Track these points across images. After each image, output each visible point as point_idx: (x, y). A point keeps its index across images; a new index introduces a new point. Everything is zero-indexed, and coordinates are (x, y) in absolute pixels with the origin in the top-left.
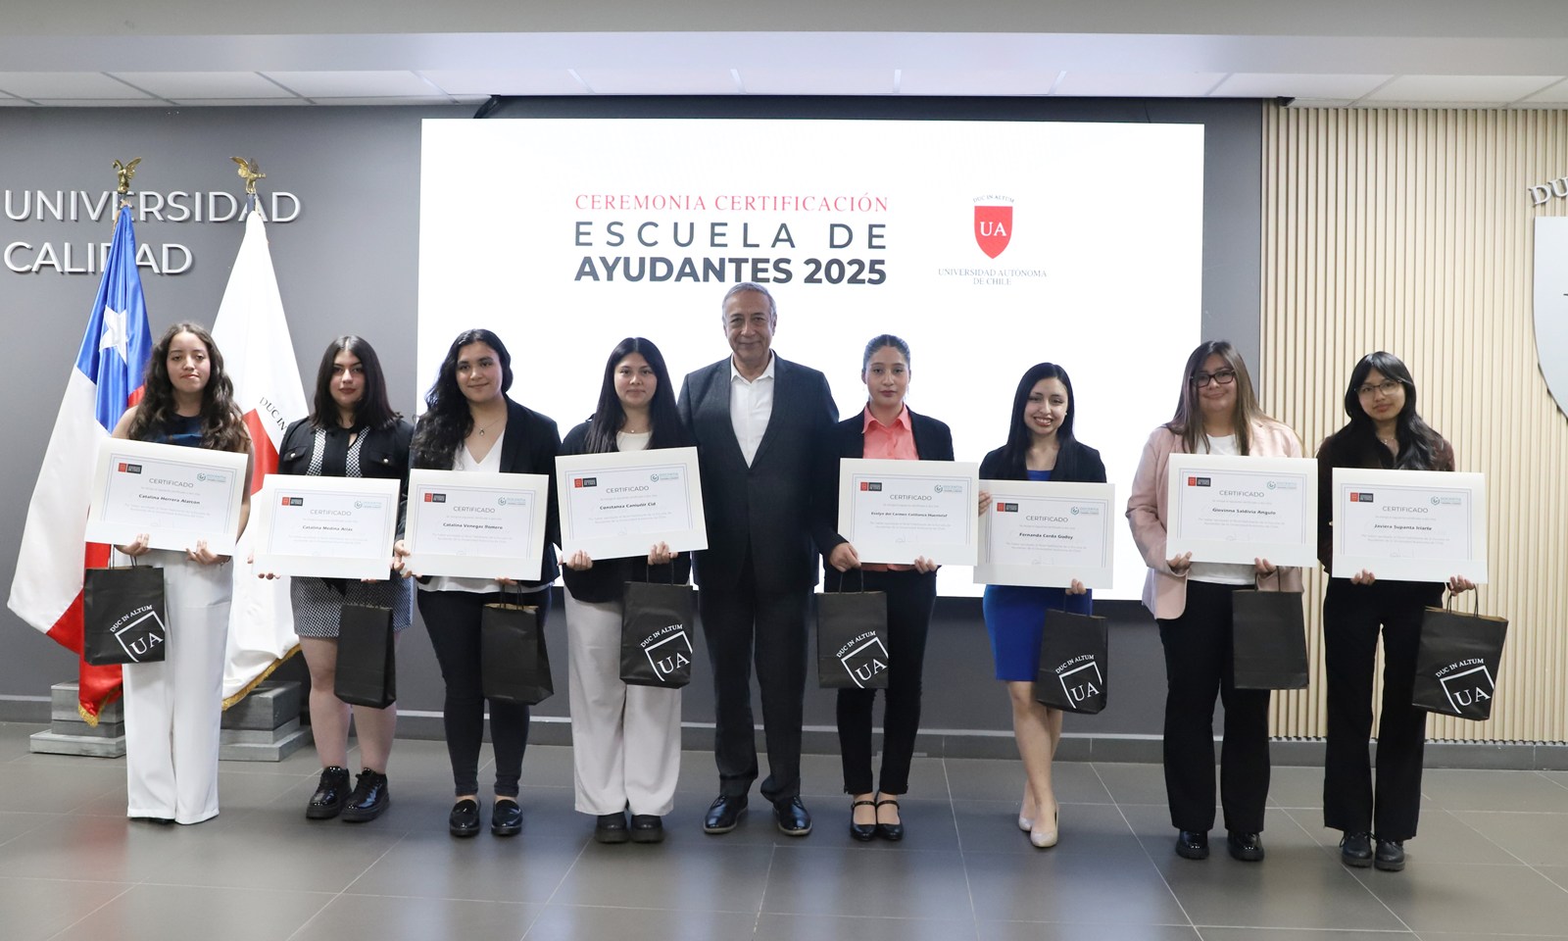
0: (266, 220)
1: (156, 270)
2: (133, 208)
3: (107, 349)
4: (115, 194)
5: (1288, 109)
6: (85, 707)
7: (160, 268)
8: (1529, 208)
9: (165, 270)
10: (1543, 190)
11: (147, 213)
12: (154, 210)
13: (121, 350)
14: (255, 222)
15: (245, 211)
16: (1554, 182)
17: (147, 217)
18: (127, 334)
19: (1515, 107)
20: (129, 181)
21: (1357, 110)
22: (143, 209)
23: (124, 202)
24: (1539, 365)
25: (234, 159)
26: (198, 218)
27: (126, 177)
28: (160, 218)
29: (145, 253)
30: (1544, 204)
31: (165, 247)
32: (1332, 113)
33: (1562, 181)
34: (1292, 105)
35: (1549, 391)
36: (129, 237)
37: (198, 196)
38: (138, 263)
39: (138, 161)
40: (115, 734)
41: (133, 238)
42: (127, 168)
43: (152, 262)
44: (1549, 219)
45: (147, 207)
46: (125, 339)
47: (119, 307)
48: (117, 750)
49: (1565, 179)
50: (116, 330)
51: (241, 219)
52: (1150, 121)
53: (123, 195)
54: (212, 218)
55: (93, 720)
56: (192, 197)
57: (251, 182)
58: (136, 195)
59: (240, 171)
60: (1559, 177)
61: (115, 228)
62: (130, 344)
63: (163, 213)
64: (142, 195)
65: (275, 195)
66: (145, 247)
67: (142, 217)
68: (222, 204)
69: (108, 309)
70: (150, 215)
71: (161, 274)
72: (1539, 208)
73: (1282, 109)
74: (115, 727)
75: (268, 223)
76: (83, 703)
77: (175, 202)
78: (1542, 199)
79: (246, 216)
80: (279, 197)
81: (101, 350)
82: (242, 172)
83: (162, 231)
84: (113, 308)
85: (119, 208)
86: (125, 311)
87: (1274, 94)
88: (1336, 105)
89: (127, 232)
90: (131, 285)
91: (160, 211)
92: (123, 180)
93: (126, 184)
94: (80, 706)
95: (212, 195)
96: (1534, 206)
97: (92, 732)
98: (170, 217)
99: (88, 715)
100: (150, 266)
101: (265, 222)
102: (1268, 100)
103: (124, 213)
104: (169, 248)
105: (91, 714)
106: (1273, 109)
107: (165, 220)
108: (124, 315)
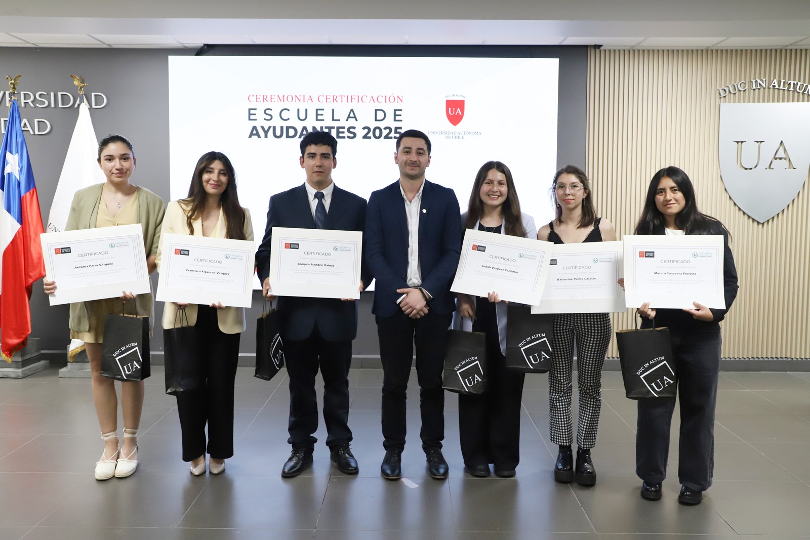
0: (89, 107)
1: (32, 133)
2: (17, 100)
3: (9, 173)
4: (7, 93)
5: (600, 51)
6: (5, 353)
7: (34, 132)
8: (718, 99)
9: (37, 132)
10: (725, 90)
11: (25, 103)
12: (29, 101)
13: (16, 174)
14: (84, 109)
15: (78, 102)
16: (730, 86)
17: (25, 105)
18: (19, 165)
19: (712, 48)
20: (16, 87)
21: (634, 50)
22: (23, 101)
23: (13, 98)
24: (721, 176)
25: (72, 76)
26: (53, 105)
27: (14, 84)
28: (32, 105)
29: (25, 124)
30: (725, 97)
31: (36, 120)
32: (622, 53)
33: (734, 85)
34: (602, 48)
35: (725, 189)
36: (17, 116)
37: (52, 94)
38: (23, 129)
39: (20, 76)
40: (20, 366)
41: (19, 116)
42: (14, 80)
43: (29, 128)
44: (727, 104)
45: (25, 100)
46: (18, 169)
47: (14, 151)
48: (22, 374)
49: (735, 84)
50: (13, 164)
51: (76, 106)
52: (532, 57)
53: (12, 94)
54: (60, 106)
55: (9, 360)
56: (49, 95)
57: (81, 88)
58: (19, 93)
59: (75, 82)
60: (733, 83)
61: (9, 112)
62: (21, 171)
63: (34, 103)
64: (22, 93)
65: (93, 94)
66: (25, 121)
67: (23, 105)
68: (65, 99)
69: (8, 153)
70: (27, 104)
71: (34, 134)
72: (722, 99)
73: (597, 51)
74: (21, 363)
75: (91, 109)
76: (4, 351)
77: (40, 98)
78: (725, 94)
79: (79, 105)
80: (95, 95)
81: (5, 174)
82: (76, 83)
83: (33, 112)
84: (11, 152)
85: (10, 101)
86: (17, 154)
87: (593, 44)
88: (624, 48)
89: (16, 113)
90: (20, 141)
91: (32, 102)
92: (12, 86)
93: (14, 88)
94: (2, 353)
95: (60, 94)
96: (720, 98)
97: (9, 366)
98: (37, 105)
99: (7, 357)
100: (29, 131)
101: (89, 108)
102: (591, 46)
103: (14, 103)
104: (38, 121)
105: (8, 357)
106: (593, 51)
107: (35, 107)
108: (17, 156)
